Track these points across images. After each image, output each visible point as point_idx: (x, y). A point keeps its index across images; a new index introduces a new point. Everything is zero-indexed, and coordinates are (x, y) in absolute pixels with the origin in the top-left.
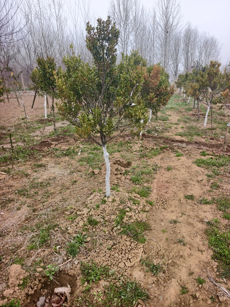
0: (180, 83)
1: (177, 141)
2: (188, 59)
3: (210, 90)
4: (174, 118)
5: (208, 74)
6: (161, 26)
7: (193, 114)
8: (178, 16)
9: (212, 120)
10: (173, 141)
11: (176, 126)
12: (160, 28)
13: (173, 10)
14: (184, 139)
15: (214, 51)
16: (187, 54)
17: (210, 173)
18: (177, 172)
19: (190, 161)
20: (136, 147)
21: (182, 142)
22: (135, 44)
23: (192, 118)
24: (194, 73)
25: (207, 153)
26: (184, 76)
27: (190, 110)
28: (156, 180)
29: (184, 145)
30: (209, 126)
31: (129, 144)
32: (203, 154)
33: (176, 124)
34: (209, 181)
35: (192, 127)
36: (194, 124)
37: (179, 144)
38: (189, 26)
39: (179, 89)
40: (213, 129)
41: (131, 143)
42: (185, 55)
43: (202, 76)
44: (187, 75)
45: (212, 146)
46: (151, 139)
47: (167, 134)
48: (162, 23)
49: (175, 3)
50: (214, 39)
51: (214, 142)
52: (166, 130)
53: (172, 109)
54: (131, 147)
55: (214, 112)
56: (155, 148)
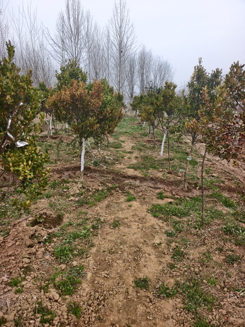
0: (135, 106)
1: (130, 177)
2: (143, 82)
3: (166, 115)
4: (128, 145)
5: (163, 96)
6: (115, 46)
7: (149, 141)
8: (132, 37)
9: (168, 147)
10: (125, 177)
11: (129, 155)
12: (114, 47)
13: (126, 30)
14: (138, 173)
15: (167, 76)
16: (142, 76)
17: (171, 229)
18: (126, 230)
19: (145, 207)
20: (75, 189)
21: (135, 178)
22: (88, 62)
23: (148, 145)
24: (148, 95)
25: (165, 194)
26: (139, 98)
27: (145, 135)
28: (94, 250)
29: (137, 183)
30: (166, 156)
31: (65, 184)
32: (161, 196)
33: (130, 153)
34: (168, 244)
35: (147, 157)
36: (149, 153)
37: (131, 181)
38: (144, 49)
39: (135, 112)
40: (171, 160)
41: (68, 183)
42: (140, 78)
43: (157, 99)
44: (142, 97)
45: (170, 184)
46: (97, 174)
47: (119, 166)
48: (116, 43)
49: (128, 23)
50: (168, 64)
51: (172, 177)
52: (117, 160)
53: (126, 134)
54: (68, 189)
55: (170, 138)
56: (100, 188)
